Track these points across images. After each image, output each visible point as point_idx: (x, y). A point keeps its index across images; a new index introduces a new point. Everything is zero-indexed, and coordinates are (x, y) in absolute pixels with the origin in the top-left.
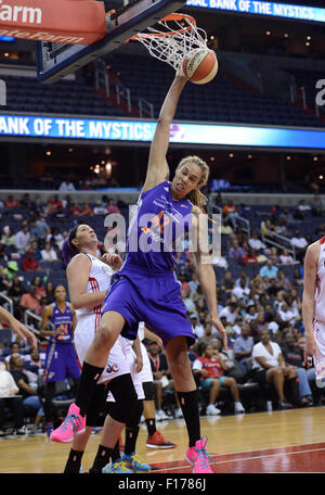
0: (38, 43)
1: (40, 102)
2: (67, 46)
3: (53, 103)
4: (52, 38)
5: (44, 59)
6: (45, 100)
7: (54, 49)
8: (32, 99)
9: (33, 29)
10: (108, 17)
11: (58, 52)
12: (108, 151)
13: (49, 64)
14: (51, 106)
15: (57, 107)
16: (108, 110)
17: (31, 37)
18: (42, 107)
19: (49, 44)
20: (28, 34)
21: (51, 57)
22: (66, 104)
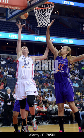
0: (7, 9)
1: (6, 28)
2: (15, 10)
3: (10, 29)
4: (11, 7)
5: (8, 14)
6: (7, 28)
7: (11, 11)
8: (3, 27)
9: (6, 4)
10: (28, 2)
11: (13, 12)
12: (25, 44)
13: (10, 15)
14: (9, 30)
15: (10, 30)
16: (26, 32)
17: (5, 7)
18: (6, 30)
19: (10, 9)
20: (4, 6)
21: (11, 13)
22: (13, 29)
